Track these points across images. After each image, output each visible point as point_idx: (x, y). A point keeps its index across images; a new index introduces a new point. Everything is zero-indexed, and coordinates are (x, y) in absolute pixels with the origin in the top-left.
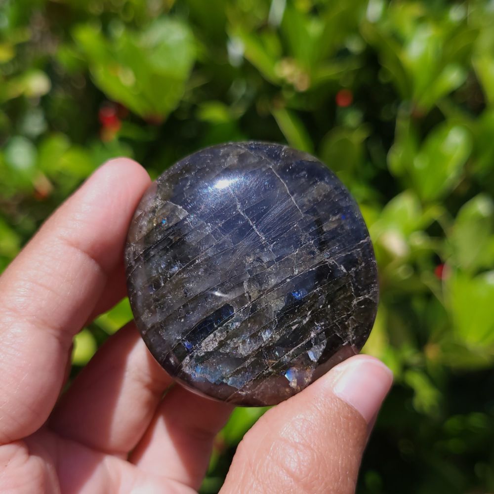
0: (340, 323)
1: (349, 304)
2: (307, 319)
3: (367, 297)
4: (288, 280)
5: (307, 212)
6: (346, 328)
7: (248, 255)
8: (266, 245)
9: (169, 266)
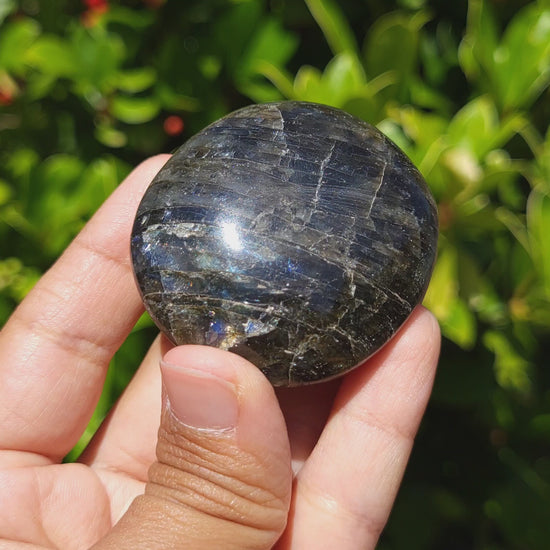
0: (301, 328)
1: (326, 324)
2: (278, 292)
3: (350, 338)
4: (298, 248)
5: (373, 219)
6: (302, 338)
7: (290, 199)
8: (313, 207)
9: (225, 149)
